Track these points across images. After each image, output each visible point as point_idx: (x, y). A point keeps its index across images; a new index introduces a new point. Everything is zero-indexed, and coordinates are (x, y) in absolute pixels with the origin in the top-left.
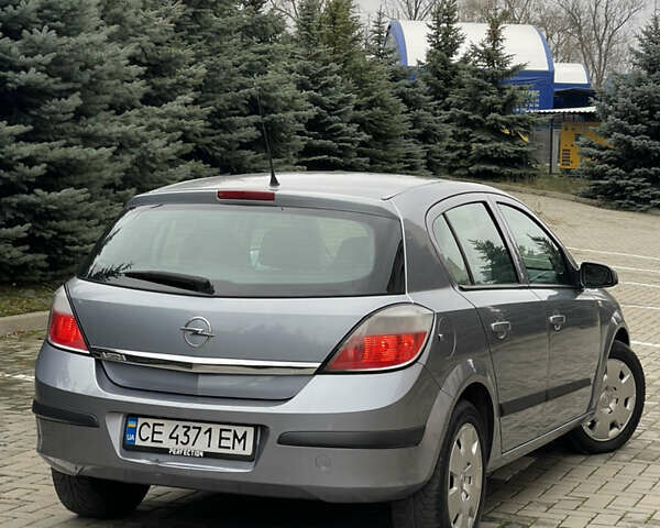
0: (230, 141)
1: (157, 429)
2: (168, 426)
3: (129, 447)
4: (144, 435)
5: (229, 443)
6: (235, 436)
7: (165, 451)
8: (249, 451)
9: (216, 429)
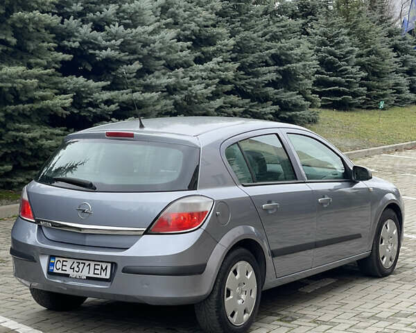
0: (256, 82)
1: (64, 263)
2: (69, 262)
3: (50, 273)
4: (58, 267)
5: (98, 272)
6: (102, 268)
7: (67, 276)
8: (108, 277)
9: (92, 264)
